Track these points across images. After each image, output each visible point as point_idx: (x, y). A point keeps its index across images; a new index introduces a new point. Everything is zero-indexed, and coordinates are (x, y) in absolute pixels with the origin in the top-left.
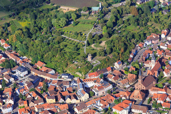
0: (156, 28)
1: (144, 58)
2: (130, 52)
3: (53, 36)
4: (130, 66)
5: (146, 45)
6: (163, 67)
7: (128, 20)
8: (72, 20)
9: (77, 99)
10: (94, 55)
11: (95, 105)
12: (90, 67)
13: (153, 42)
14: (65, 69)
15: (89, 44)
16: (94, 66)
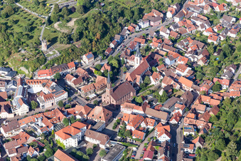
1: (129, 51)
2: (112, 39)
3: (2, 3)
5: (140, 27)
6: (154, 68)
10: (53, 41)
11: (33, 125)
13: (152, 23)
14: (7, 60)
15: (50, 22)
16: (49, 58)
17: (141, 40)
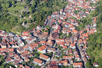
0: (57, 8)
1: (52, 24)
2: (45, 21)
3: (2, 13)
4: (45, 28)
5: (52, 17)
6: (62, 28)
7: (42, 4)
8: (12, 4)
9: (18, 46)
10: (26, 23)
11: (28, 48)
12: (24, 29)
13: (56, 15)
14: (11, 30)
15: (22, 17)
16: (26, 28)
17: (54, 20)
